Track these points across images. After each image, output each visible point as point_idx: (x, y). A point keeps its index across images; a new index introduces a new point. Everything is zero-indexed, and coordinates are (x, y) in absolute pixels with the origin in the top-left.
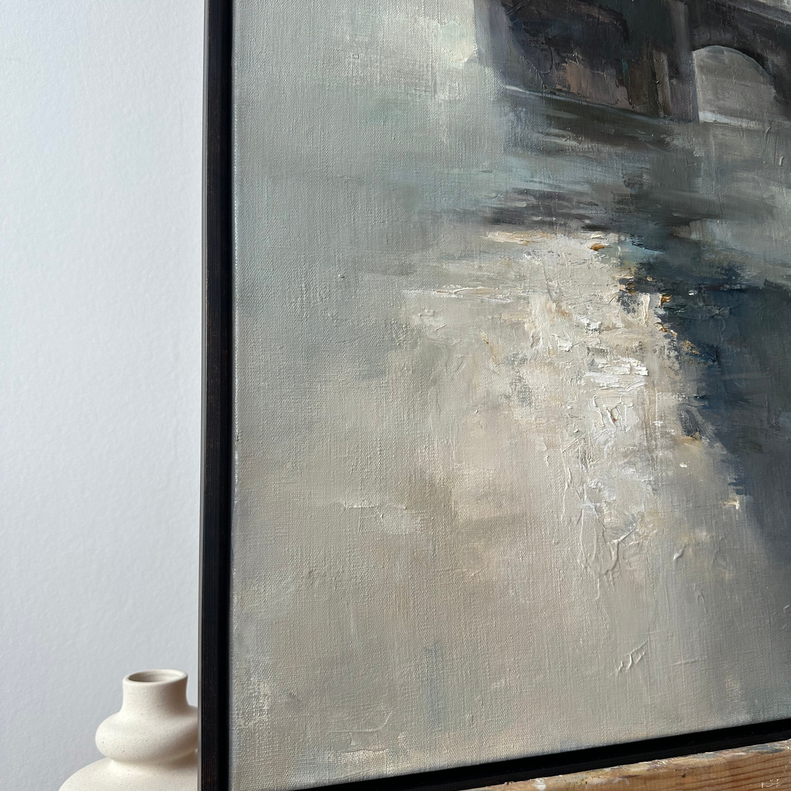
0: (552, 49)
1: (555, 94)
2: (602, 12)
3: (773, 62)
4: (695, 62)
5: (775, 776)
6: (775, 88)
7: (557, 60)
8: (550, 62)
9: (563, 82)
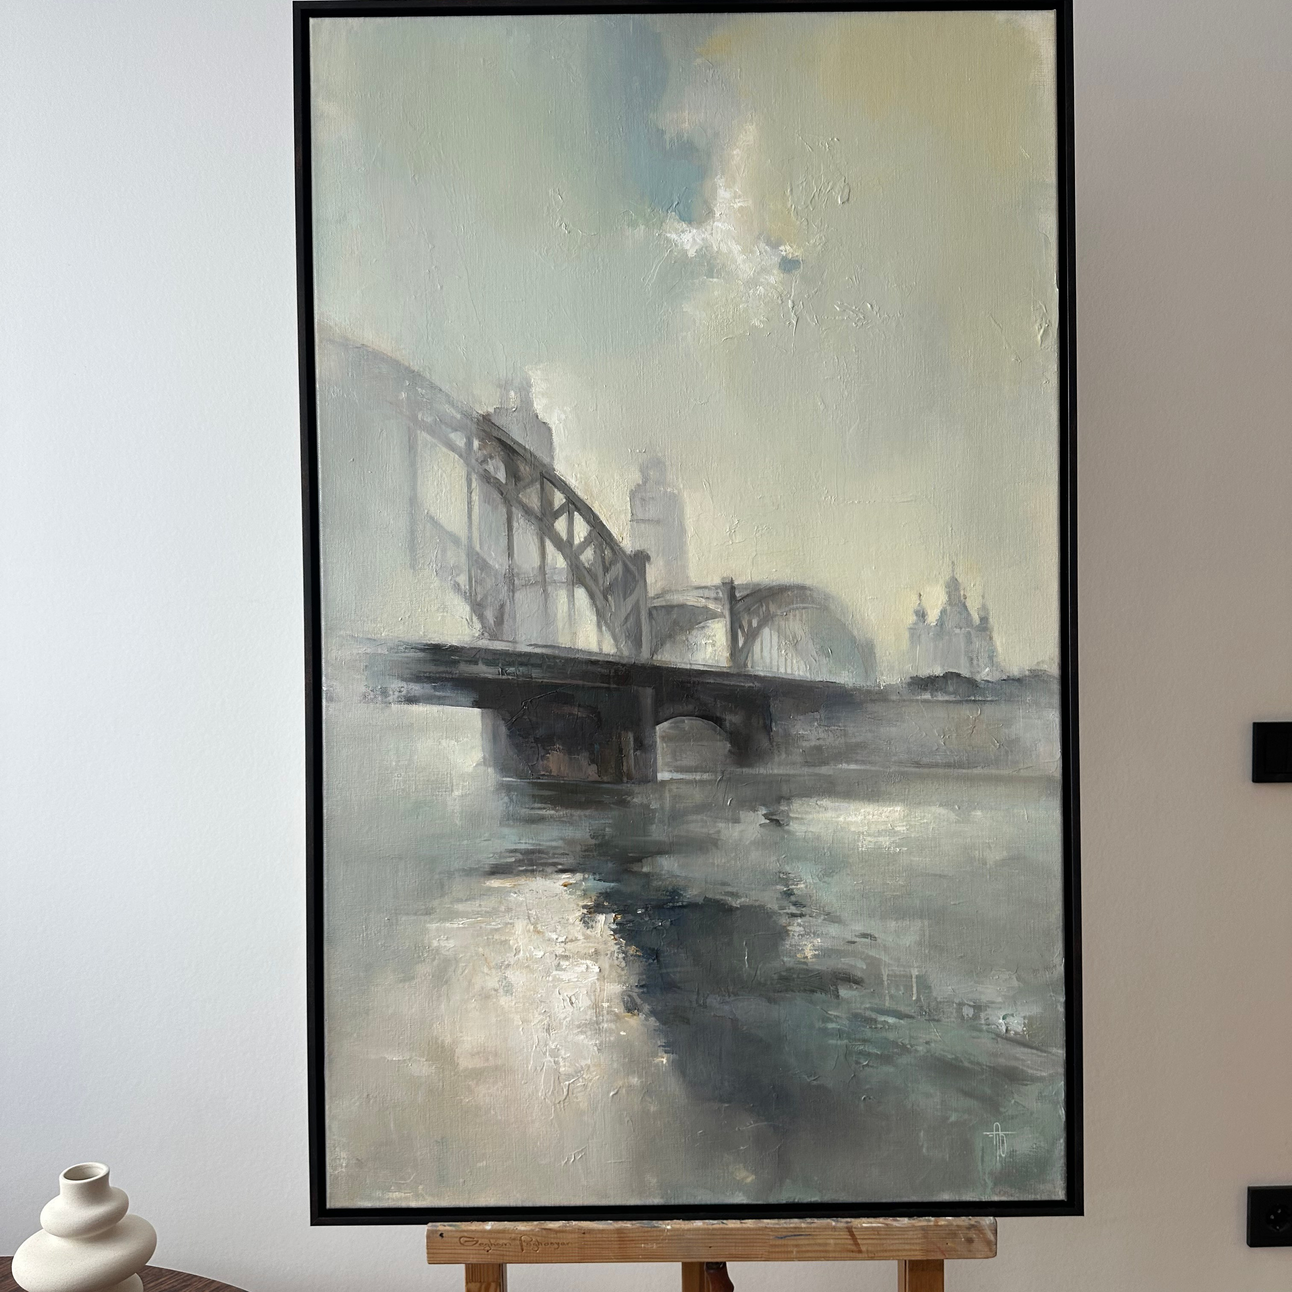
0: (539, 745)
1: (539, 778)
2: (581, 709)
3: (730, 721)
4: (658, 734)
5: (652, 1242)
6: (731, 743)
7: (542, 753)
8: (537, 756)
9: (546, 768)
